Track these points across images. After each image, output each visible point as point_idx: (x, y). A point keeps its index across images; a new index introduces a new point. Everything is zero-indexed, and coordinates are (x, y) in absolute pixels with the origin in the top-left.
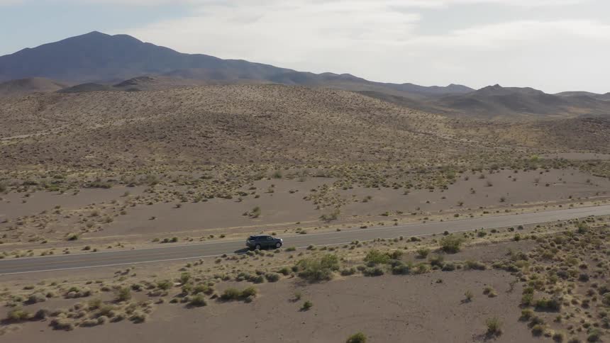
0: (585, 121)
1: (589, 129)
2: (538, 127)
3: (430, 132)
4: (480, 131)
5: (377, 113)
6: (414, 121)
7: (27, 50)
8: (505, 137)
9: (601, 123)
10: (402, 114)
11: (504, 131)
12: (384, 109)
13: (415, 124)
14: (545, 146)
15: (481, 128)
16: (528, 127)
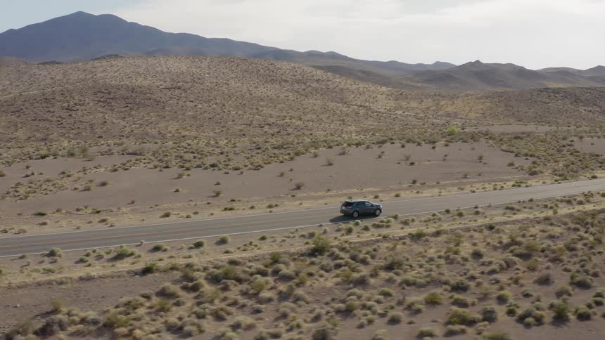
0: (541, 91)
1: (544, 100)
2: (487, 98)
3: (367, 104)
4: (423, 104)
5: (314, 85)
6: (353, 92)
7: (11, 31)
8: (447, 110)
9: (558, 93)
10: (341, 86)
11: (449, 102)
12: (323, 81)
13: (353, 96)
14: (488, 118)
15: (425, 100)
16: (477, 98)
